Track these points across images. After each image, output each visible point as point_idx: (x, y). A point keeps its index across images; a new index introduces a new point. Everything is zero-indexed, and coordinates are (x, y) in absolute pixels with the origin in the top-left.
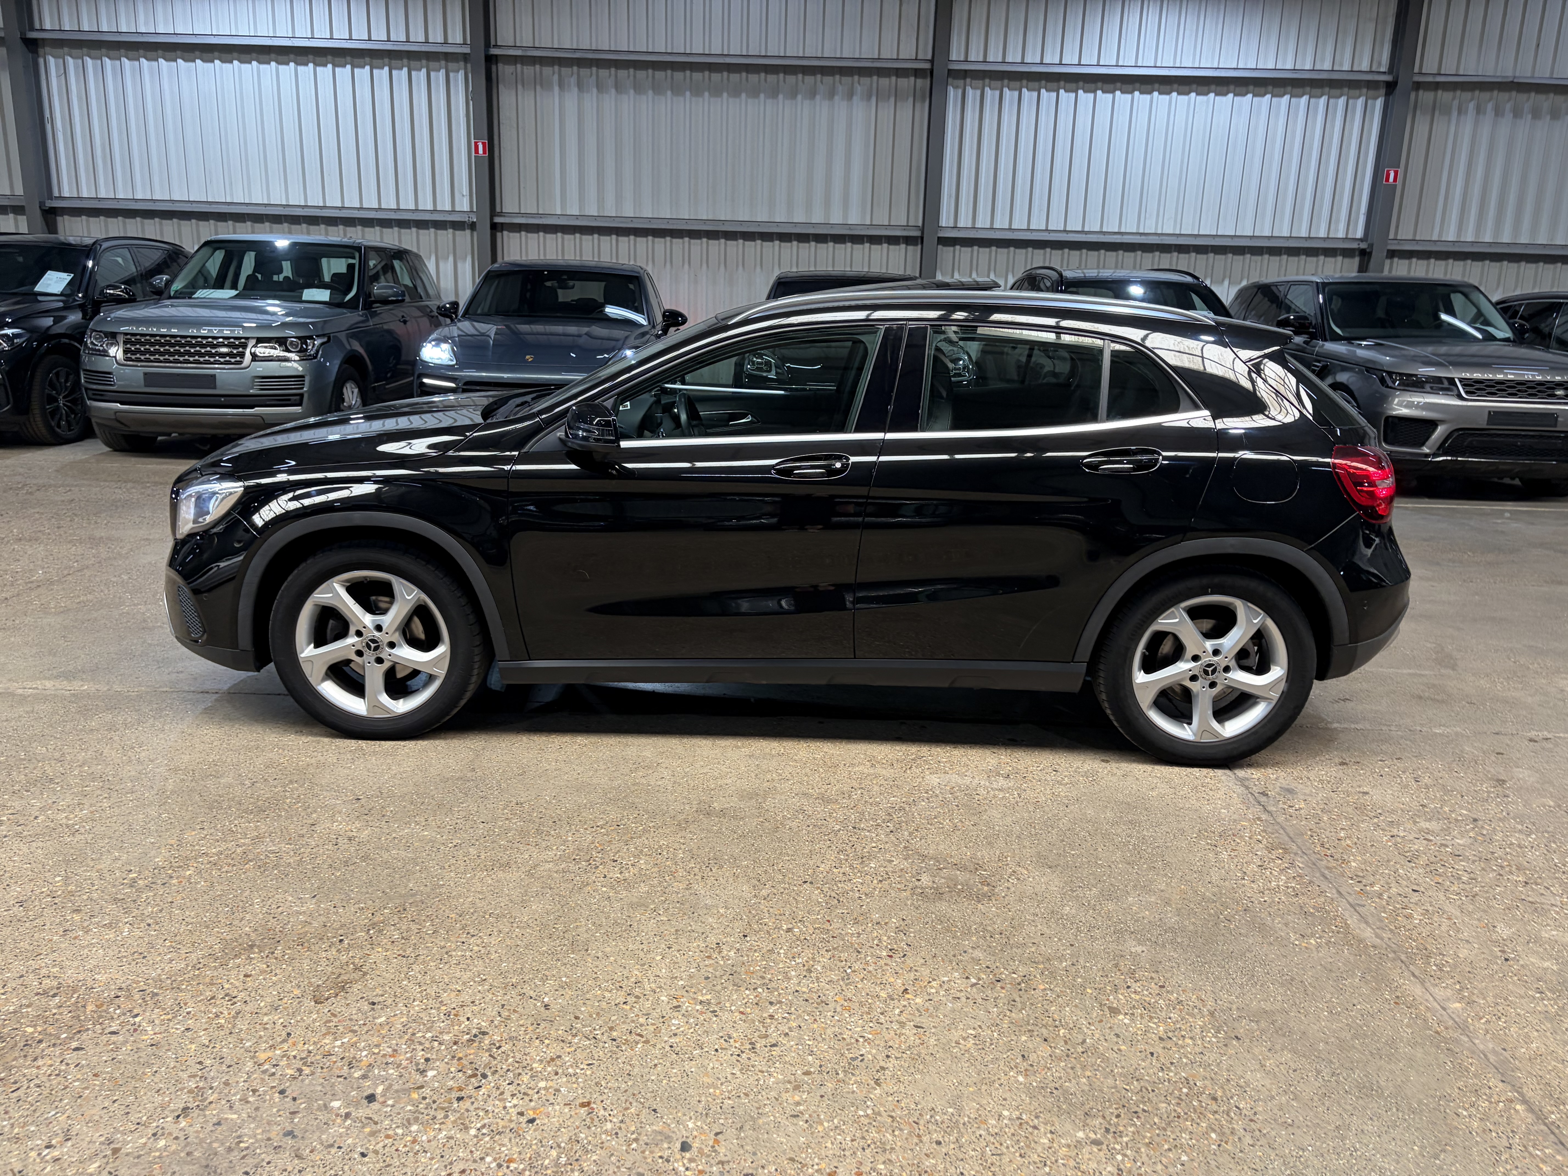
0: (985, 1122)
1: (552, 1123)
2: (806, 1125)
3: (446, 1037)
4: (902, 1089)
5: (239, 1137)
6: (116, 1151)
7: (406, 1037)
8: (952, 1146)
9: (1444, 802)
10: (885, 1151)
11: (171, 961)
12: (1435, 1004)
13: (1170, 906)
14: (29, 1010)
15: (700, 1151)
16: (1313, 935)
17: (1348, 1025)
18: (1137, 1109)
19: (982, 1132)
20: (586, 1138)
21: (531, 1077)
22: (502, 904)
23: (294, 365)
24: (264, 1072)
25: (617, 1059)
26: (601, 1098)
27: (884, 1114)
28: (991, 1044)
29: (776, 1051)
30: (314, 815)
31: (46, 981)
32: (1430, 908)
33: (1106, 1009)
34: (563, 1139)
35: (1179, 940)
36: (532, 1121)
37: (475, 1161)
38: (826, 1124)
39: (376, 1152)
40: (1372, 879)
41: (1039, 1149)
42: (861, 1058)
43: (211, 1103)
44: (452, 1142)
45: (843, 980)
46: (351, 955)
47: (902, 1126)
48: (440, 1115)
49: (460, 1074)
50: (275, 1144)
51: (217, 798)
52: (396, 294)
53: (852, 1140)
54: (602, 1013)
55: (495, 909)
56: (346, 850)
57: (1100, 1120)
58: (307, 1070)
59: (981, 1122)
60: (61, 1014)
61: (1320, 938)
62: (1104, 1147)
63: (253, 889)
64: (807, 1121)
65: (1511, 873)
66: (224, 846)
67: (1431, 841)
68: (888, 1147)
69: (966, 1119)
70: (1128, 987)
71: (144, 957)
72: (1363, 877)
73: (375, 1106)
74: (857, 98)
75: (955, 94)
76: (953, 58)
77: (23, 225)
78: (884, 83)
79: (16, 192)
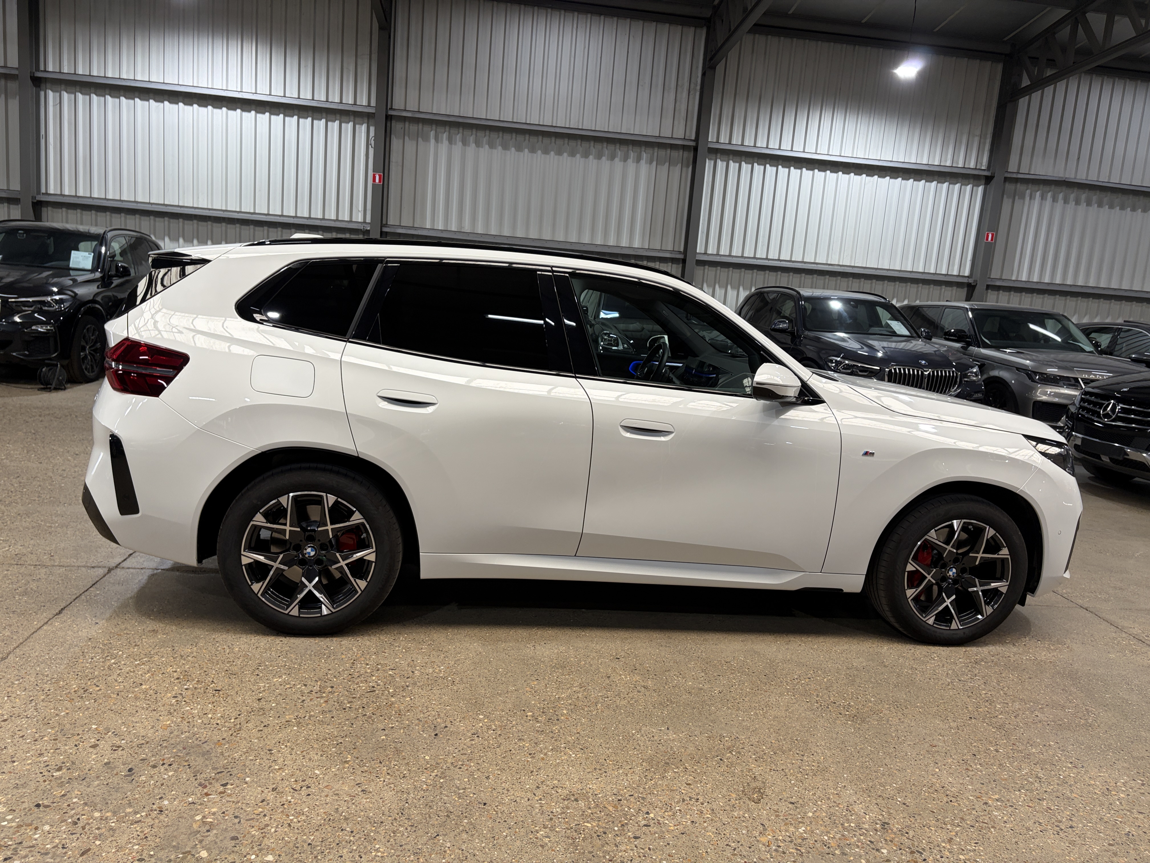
3: (865, 826)
7: (840, 826)
11: (626, 774)
14: (571, 811)
29: (1077, 831)
30: (601, 670)
31: (559, 790)
46: (739, 769)
49: (903, 851)
54: (944, 808)
56: (652, 696)
60: (596, 813)
74: (643, 162)
75: (710, 163)
76: (710, 140)
77: (16, 212)
78: (662, 153)
79: (12, 188)
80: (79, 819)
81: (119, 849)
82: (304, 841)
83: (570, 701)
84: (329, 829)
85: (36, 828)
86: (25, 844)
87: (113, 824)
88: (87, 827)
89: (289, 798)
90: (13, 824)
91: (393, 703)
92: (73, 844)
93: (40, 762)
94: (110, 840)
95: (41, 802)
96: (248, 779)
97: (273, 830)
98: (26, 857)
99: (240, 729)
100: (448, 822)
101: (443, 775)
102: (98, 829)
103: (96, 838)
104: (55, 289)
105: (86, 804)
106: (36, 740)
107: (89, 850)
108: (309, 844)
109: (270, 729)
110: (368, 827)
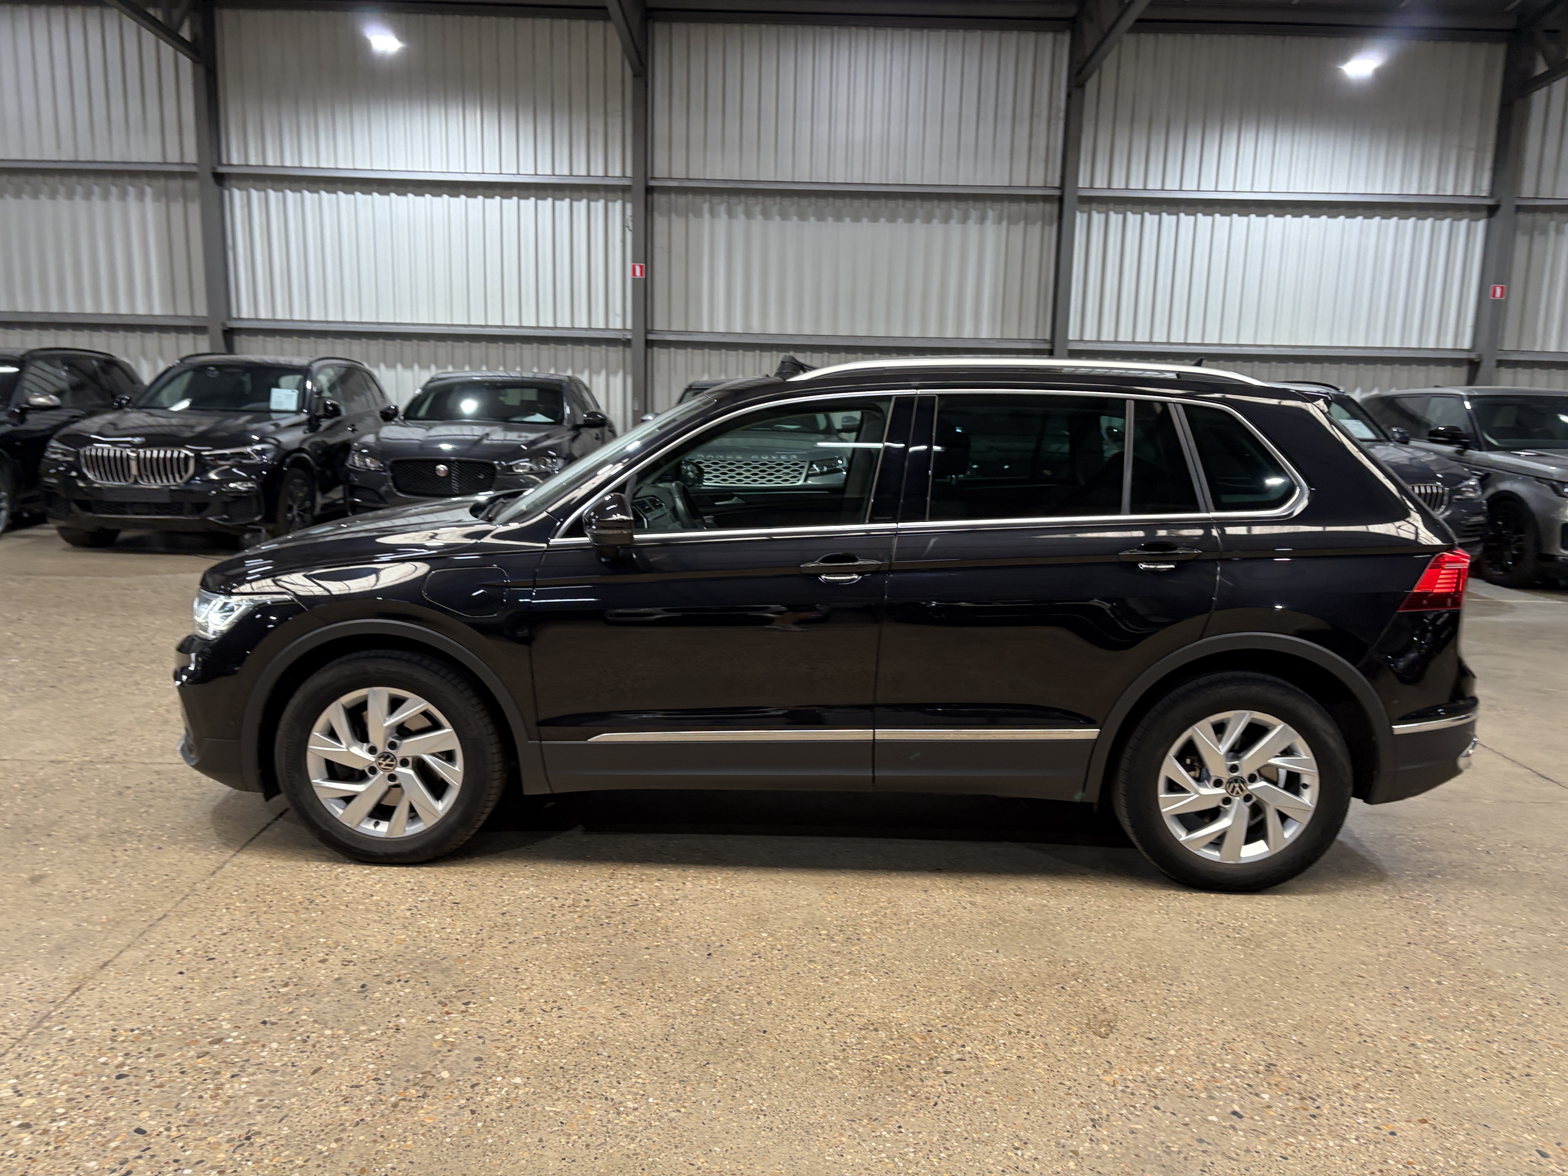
11: (940, 1002)
14: (869, 1041)
21: (1353, 1100)
25: (1409, 1086)
26: (1431, 1117)
31: (856, 1019)
34: (1435, 1147)
36: (1393, 1134)
44: (1346, 1149)
46: (1085, 999)
71: (914, 1000)
74: (989, 223)
75: (1082, 217)
76: (1080, 185)
77: (203, 344)
78: (1015, 207)
79: (198, 314)
80: (308, 1037)
81: (353, 1068)
82: (556, 1064)
83: (875, 918)
84: (584, 1053)
85: (264, 1046)
86: (253, 1061)
87: (346, 1043)
88: (318, 1045)
89: (539, 1019)
90: (239, 1041)
91: (659, 919)
92: (304, 1063)
93: (264, 978)
94: (343, 1058)
95: (267, 1019)
96: (492, 998)
97: (521, 1052)
98: (254, 1074)
99: (482, 946)
100: (721, 1050)
101: (716, 999)
102: (330, 1047)
103: (327, 1056)
104: (256, 438)
105: (315, 1021)
106: (259, 955)
107: (320, 1068)
108: (561, 1068)
109: (516, 946)
110: (628, 1052)
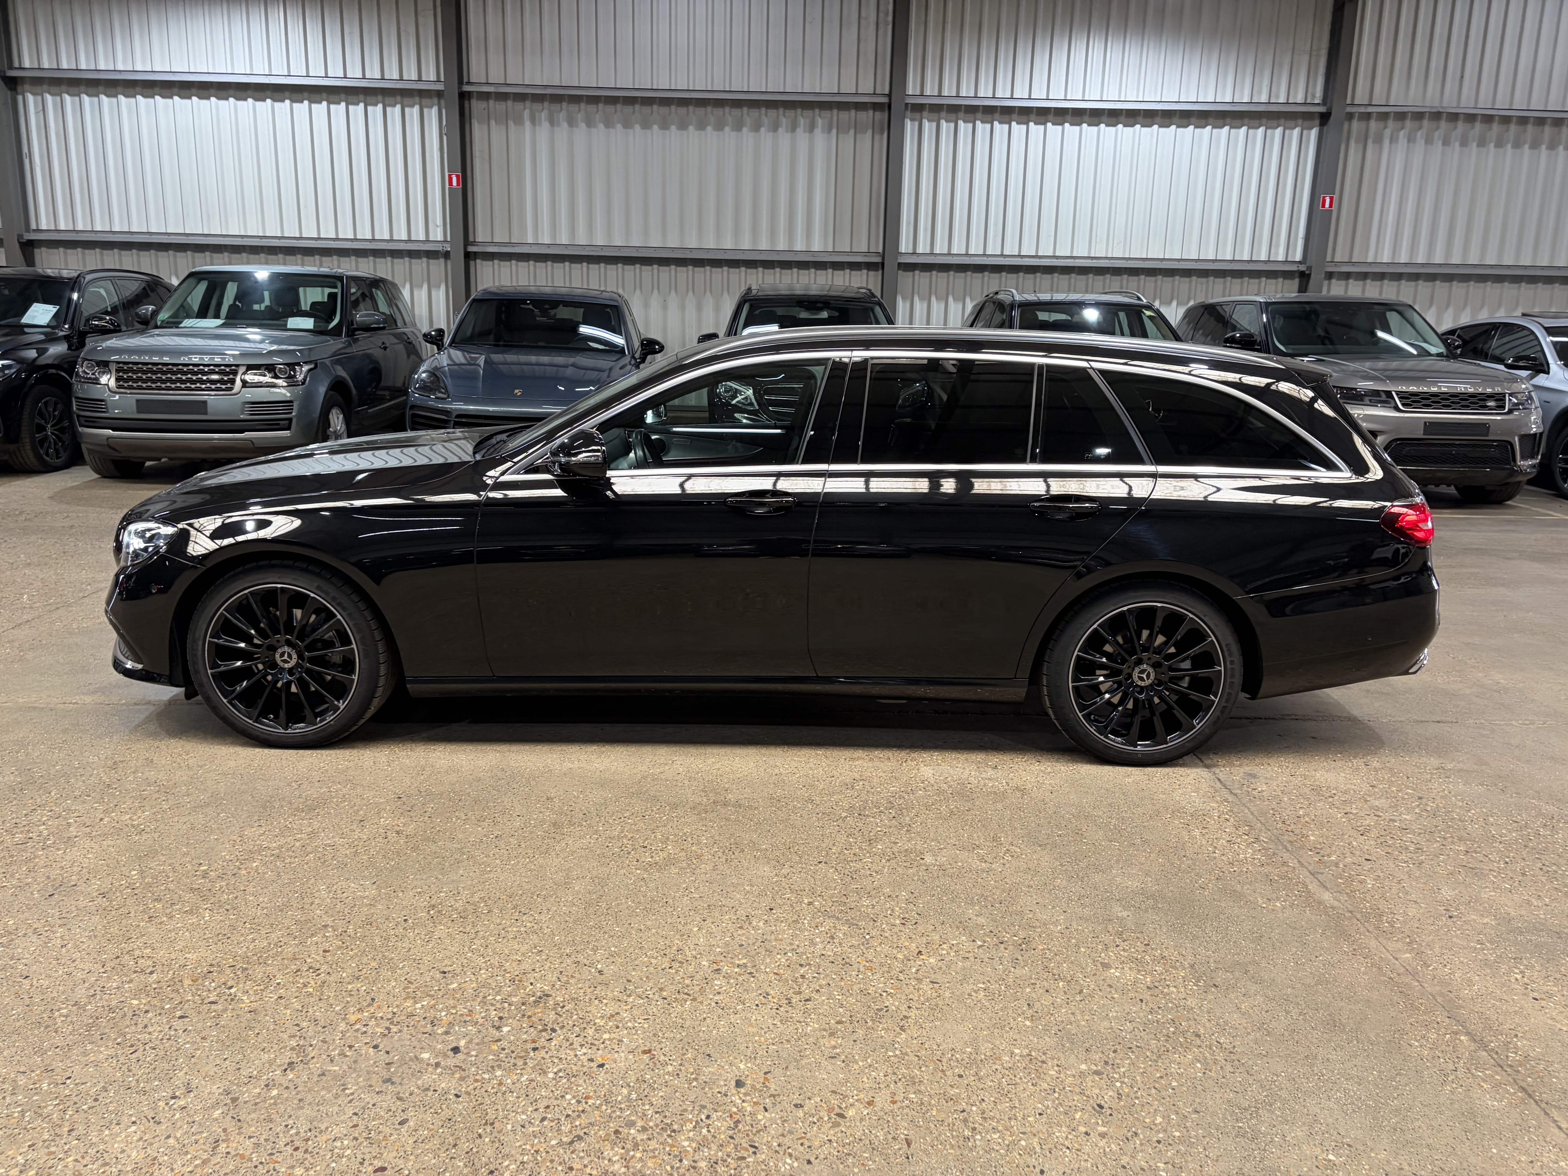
0: (1000, 1059)
1: (619, 1067)
2: (843, 1065)
3: (514, 999)
4: (925, 1033)
5: (343, 1085)
6: (234, 1100)
7: (479, 1000)
8: (973, 1078)
9: (1391, 783)
10: (914, 1083)
11: (254, 940)
12: (1388, 954)
13: (1151, 877)
14: (131, 985)
15: (753, 1086)
16: (1278, 899)
17: (1311, 973)
18: (1131, 1045)
19: (997, 1067)
20: (652, 1078)
21: (596, 1030)
22: (547, 887)
23: (282, 391)
24: (357, 1030)
25: (670, 1014)
26: (659, 1046)
27: (910, 1053)
28: (1000, 996)
29: (810, 1005)
30: (361, 812)
31: (141, 961)
32: (1381, 875)
33: (1099, 965)
34: (632, 1078)
35: (1160, 906)
36: (602, 1066)
37: (556, 1099)
38: (861, 1063)
39: (468, 1093)
40: (1329, 850)
41: (1049, 1079)
42: (885, 1009)
43: (313, 1058)
44: (534, 1084)
45: (863, 945)
46: (416, 932)
47: (927, 1064)
48: (520, 1063)
49: (532, 1029)
50: (377, 1090)
51: (269, 798)
52: (378, 322)
53: (885, 1076)
54: (651, 976)
55: (541, 891)
56: (397, 842)
57: (1100, 1054)
58: (394, 1029)
59: (996, 1058)
60: (161, 988)
61: (1285, 901)
62: (1105, 1076)
63: (317, 877)
64: (844, 1061)
65: (1453, 843)
66: (283, 841)
67: (1380, 816)
68: (917, 1080)
69: (983, 1057)
70: (1117, 946)
71: (228, 938)
72: (1321, 849)
73: (460, 1056)
74: (818, 131)
75: (912, 126)
76: (909, 92)
78: (844, 116)
